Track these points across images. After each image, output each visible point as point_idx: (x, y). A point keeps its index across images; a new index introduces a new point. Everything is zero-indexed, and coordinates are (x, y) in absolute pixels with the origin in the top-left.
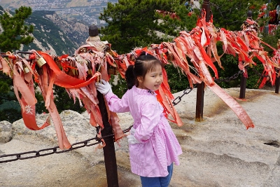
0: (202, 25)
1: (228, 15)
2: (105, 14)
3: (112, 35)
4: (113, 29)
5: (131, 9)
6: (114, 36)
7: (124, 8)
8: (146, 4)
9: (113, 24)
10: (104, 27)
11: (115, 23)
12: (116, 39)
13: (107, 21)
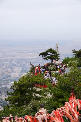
0: (72, 99)
1: (70, 88)
2: (13, 87)
3: (17, 96)
4: (17, 93)
5: (25, 84)
6: (18, 96)
7: (22, 84)
8: (32, 82)
9: (17, 91)
10: (12, 92)
11: (17, 90)
12: (19, 98)
13: (14, 90)
